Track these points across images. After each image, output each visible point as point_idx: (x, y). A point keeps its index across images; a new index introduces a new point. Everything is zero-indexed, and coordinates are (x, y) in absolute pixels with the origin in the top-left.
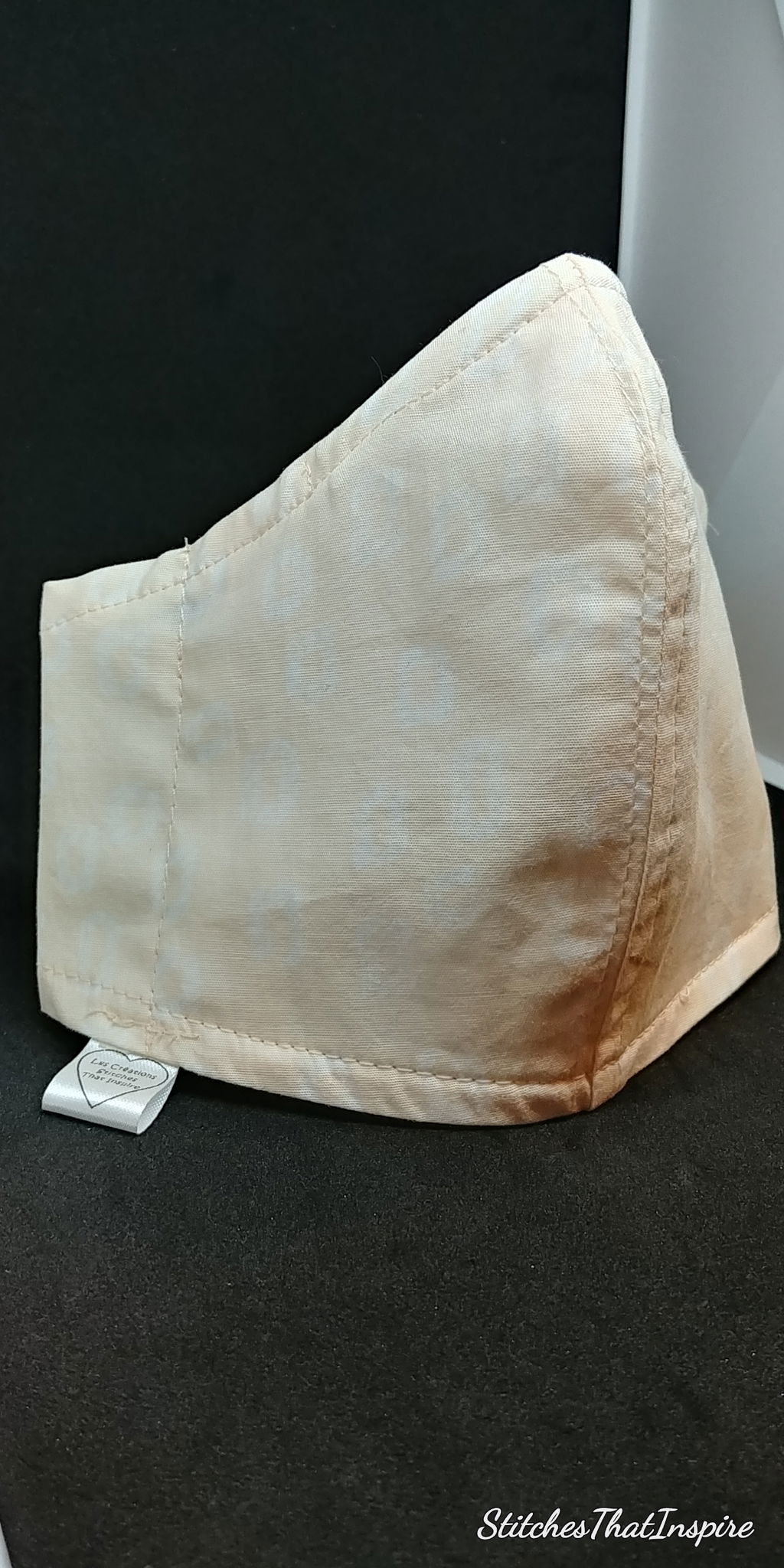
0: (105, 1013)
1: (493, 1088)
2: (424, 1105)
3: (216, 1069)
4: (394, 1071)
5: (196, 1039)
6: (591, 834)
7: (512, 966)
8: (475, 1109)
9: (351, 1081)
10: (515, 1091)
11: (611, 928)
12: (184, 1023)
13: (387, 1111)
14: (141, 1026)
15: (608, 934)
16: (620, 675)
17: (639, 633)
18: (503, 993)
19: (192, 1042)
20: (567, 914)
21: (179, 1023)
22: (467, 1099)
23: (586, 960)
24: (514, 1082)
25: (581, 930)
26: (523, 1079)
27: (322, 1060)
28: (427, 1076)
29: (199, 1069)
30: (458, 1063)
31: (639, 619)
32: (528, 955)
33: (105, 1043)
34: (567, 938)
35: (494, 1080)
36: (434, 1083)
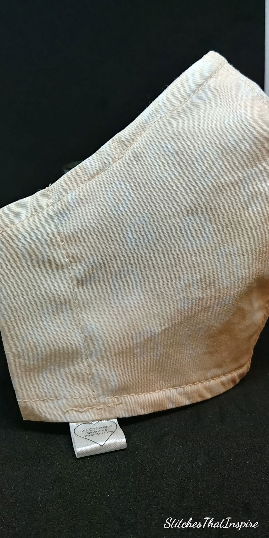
0: (73, 410)
2: (210, 392)
3: (134, 412)
4: (199, 383)
5: (121, 403)
7: (240, 329)
9: (186, 394)
10: (236, 374)
12: (114, 399)
14: (93, 408)
19: (119, 406)
21: (111, 400)
25: (260, 309)
26: (235, 370)
27: (173, 390)
28: (210, 381)
29: (126, 415)
30: (220, 372)
33: (78, 422)
34: (256, 313)
35: (230, 373)
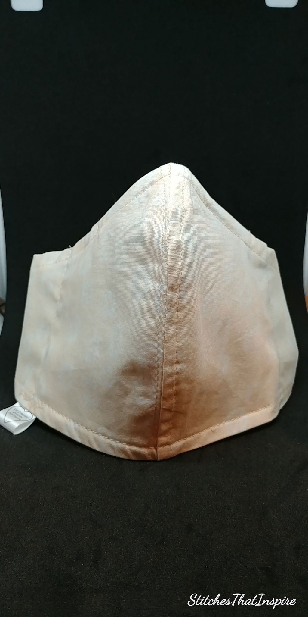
1: (120, 445)
2: (99, 445)
4: (91, 431)
5: (42, 408)
6: (144, 362)
7: (124, 403)
8: (114, 450)
9: (79, 432)
10: (127, 447)
11: (155, 396)
12: (40, 402)
13: (88, 445)
14: (30, 401)
15: (154, 399)
16: (153, 309)
17: (159, 296)
18: (122, 412)
19: (40, 409)
20: (141, 389)
22: (111, 446)
23: (147, 406)
24: (127, 444)
25: (145, 395)
26: (130, 444)
27: (72, 423)
28: (100, 436)
29: (41, 419)
30: (109, 433)
31: (160, 291)
32: (128, 400)
33: (20, 404)
34: (140, 397)
35: (121, 442)
36: (102, 439)
